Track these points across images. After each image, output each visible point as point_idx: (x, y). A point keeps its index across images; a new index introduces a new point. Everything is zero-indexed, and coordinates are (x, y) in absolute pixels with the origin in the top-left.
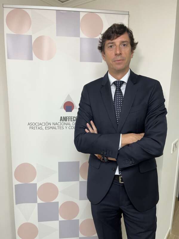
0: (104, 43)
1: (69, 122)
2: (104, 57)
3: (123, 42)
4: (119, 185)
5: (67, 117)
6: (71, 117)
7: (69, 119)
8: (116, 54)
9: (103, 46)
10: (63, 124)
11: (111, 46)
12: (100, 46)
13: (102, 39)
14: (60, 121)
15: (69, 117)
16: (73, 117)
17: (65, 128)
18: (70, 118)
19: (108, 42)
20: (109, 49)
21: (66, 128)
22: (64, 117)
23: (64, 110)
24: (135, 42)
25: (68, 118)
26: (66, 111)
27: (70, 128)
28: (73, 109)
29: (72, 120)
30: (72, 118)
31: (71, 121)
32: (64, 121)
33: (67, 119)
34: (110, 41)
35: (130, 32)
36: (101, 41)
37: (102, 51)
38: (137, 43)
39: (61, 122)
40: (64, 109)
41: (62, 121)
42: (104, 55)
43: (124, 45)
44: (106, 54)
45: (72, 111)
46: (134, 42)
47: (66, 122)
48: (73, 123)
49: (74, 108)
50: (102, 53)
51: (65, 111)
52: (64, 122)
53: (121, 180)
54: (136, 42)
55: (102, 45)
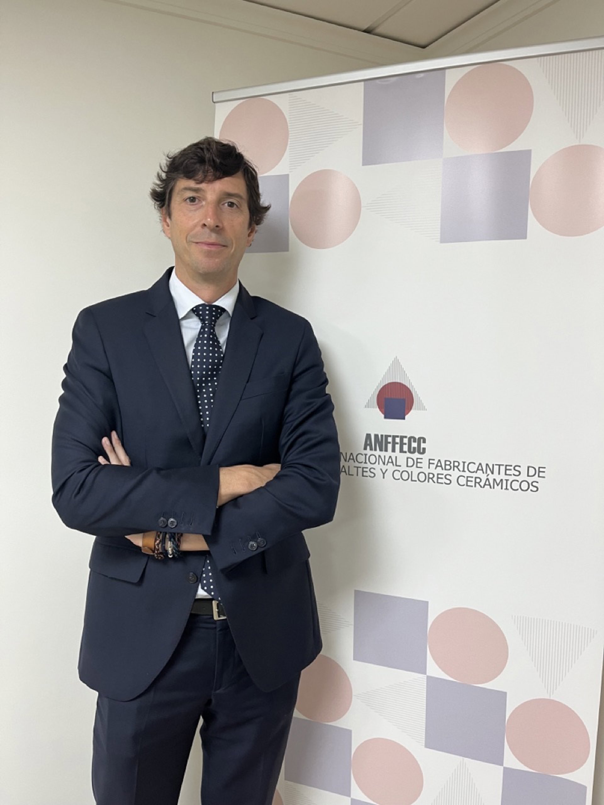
0: (172, 183)
1: (393, 455)
2: (168, 226)
3: (229, 195)
4: (214, 626)
5: (387, 437)
6: (402, 438)
7: (394, 443)
8: (205, 225)
9: (168, 191)
10: (373, 459)
11: (193, 199)
12: (158, 190)
13: (166, 170)
14: (365, 449)
15: (394, 437)
16: (410, 439)
17: (379, 474)
18: (398, 440)
19: (182, 184)
20: (183, 204)
21: (384, 474)
22: (376, 436)
23: (378, 409)
24: (261, 202)
25: (390, 439)
26: (386, 417)
27: (397, 475)
28: (410, 409)
29: (405, 448)
30: (406, 441)
31: (401, 451)
32: (376, 450)
33: (387, 443)
34: (191, 184)
35: (251, 172)
36: (164, 175)
37: (161, 206)
38: (267, 209)
39: (368, 452)
40: (380, 408)
41: (371, 449)
42: (168, 220)
43: (231, 205)
44: (172, 217)
45: (406, 417)
46: (259, 203)
47: (383, 454)
48: (407, 458)
49: (413, 408)
50: (162, 214)
51: (383, 416)
52: (378, 453)
53: (218, 612)
54: (266, 204)
55: (165, 188)
